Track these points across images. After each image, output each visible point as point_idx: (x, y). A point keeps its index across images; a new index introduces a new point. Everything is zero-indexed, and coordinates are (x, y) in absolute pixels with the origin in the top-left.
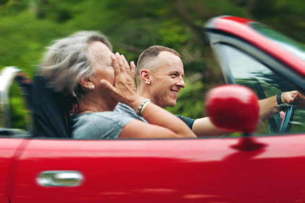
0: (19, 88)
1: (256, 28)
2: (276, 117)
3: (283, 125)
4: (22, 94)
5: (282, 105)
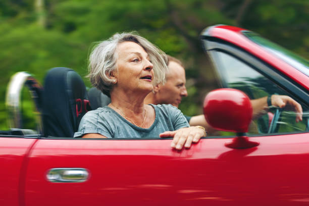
0: (30, 91)
1: (247, 36)
2: (264, 117)
4: (33, 97)
5: (271, 107)
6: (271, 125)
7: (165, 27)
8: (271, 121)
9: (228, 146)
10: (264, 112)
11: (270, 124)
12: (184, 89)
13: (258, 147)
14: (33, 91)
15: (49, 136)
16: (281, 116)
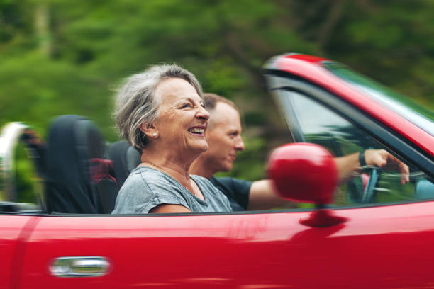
0: (26, 149)
1: (330, 68)
2: (357, 182)
3: (366, 193)
4: (29, 157)
5: (365, 167)
6: (365, 192)
7: (218, 56)
8: (365, 186)
9: (303, 222)
10: (356, 174)
11: (363, 191)
12: (239, 140)
13: (345, 224)
14: (29, 149)
15: (54, 212)
16: (379, 179)
